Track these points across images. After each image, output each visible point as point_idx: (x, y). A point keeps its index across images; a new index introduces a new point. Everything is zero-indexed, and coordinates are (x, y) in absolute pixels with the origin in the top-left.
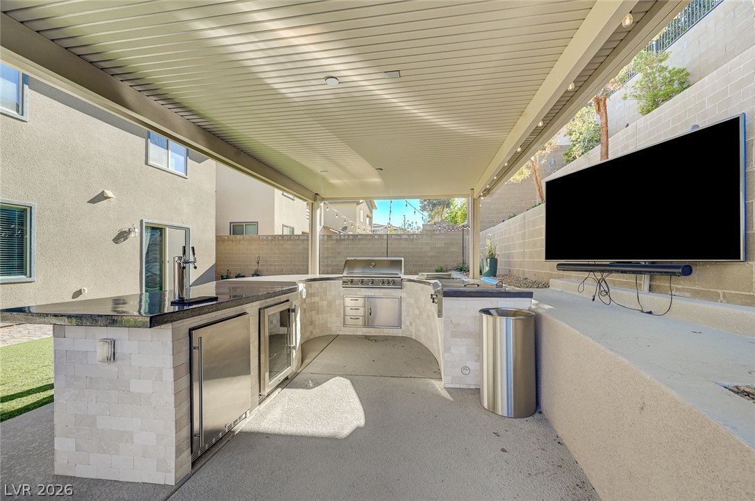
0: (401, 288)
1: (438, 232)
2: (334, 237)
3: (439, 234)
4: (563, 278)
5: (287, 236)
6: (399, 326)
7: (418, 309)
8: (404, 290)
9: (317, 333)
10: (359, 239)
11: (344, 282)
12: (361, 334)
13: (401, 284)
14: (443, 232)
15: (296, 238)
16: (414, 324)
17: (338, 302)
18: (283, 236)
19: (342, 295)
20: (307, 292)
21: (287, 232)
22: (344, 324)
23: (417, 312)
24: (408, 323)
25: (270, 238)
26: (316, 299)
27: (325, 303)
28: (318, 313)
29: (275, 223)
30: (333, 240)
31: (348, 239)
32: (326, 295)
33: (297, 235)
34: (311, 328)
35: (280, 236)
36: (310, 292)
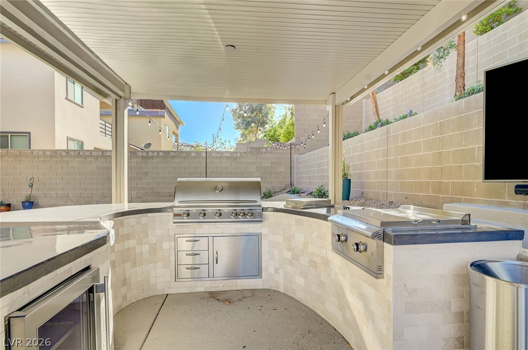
0: (261, 221)
1: (264, 150)
2: (140, 154)
3: (265, 153)
4: (461, 202)
5: (74, 151)
6: (259, 275)
7: (289, 250)
8: (266, 223)
9: (134, 295)
10: (171, 157)
11: (175, 215)
12: (202, 289)
13: (261, 216)
14: (269, 150)
15: (87, 154)
16: (281, 272)
17: (166, 245)
18: (68, 152)
19: (172, 233)
20: (117, 234)
21: (73, 146)
22: (176, 277)
23: (289, 255)
24: (272, 270)
25: (48, 153)
26: (132, 243)
27: (145, 248)
28: (134, 264)
29: (56, 135)
30: (137, 157)
31: (158, 156)
32: (146, 236)
33: (88, 151)
34: (123, 290)
35: (64, 151)
36: (120, 233)
